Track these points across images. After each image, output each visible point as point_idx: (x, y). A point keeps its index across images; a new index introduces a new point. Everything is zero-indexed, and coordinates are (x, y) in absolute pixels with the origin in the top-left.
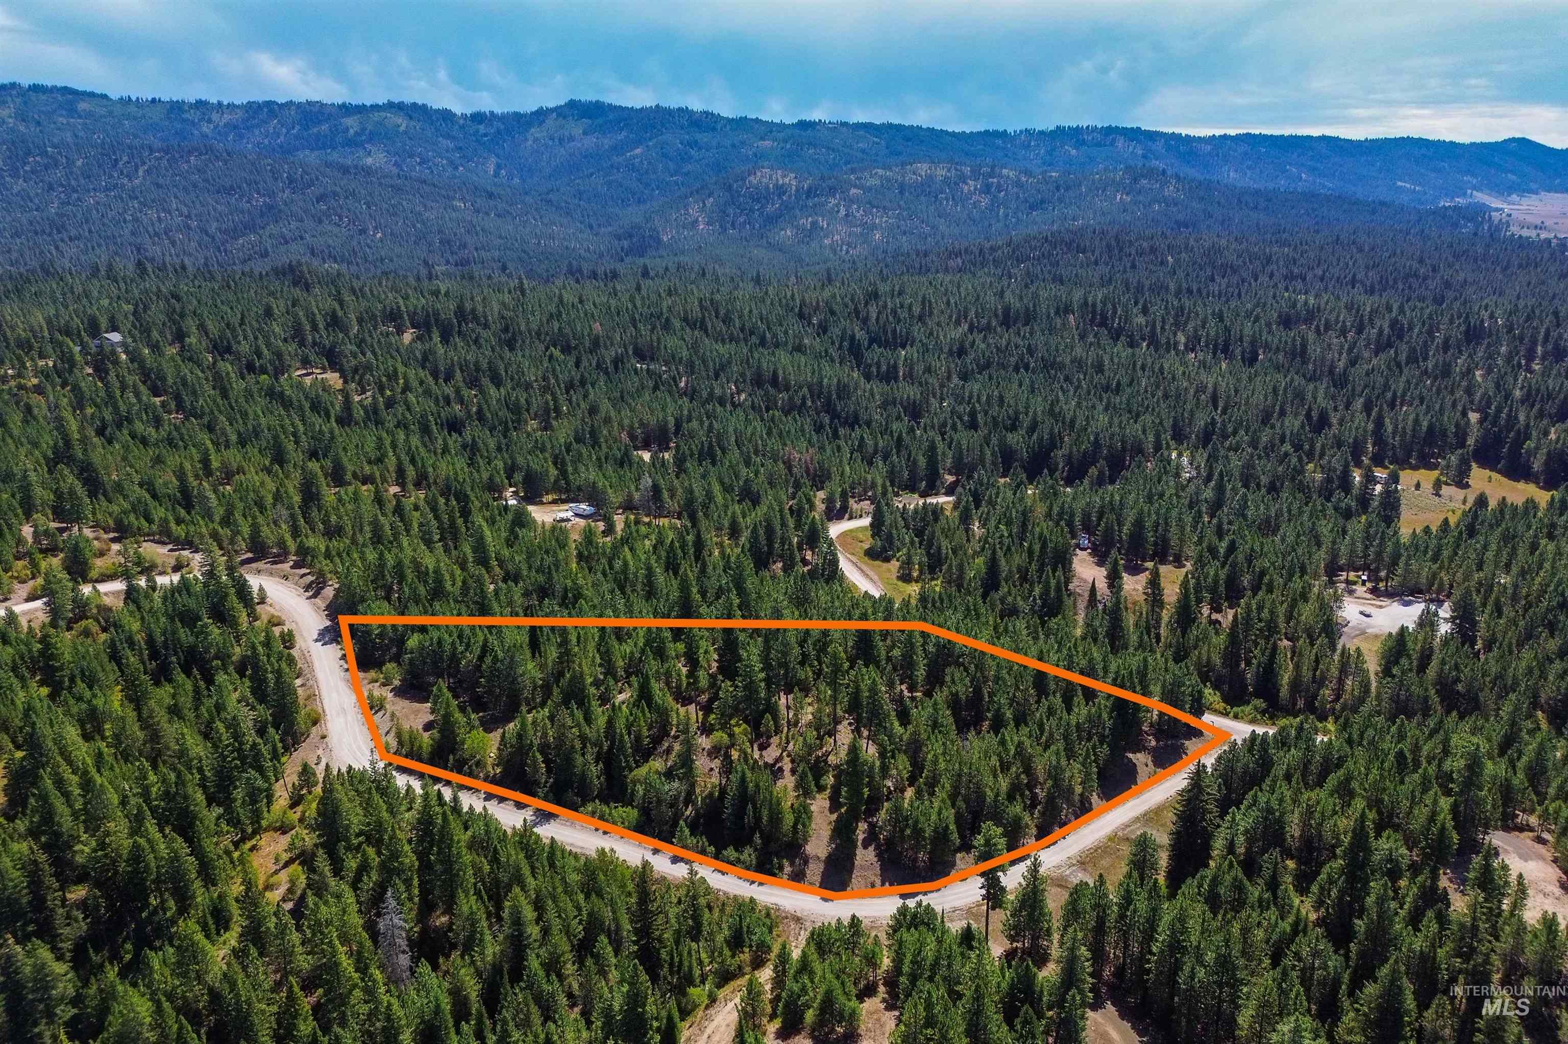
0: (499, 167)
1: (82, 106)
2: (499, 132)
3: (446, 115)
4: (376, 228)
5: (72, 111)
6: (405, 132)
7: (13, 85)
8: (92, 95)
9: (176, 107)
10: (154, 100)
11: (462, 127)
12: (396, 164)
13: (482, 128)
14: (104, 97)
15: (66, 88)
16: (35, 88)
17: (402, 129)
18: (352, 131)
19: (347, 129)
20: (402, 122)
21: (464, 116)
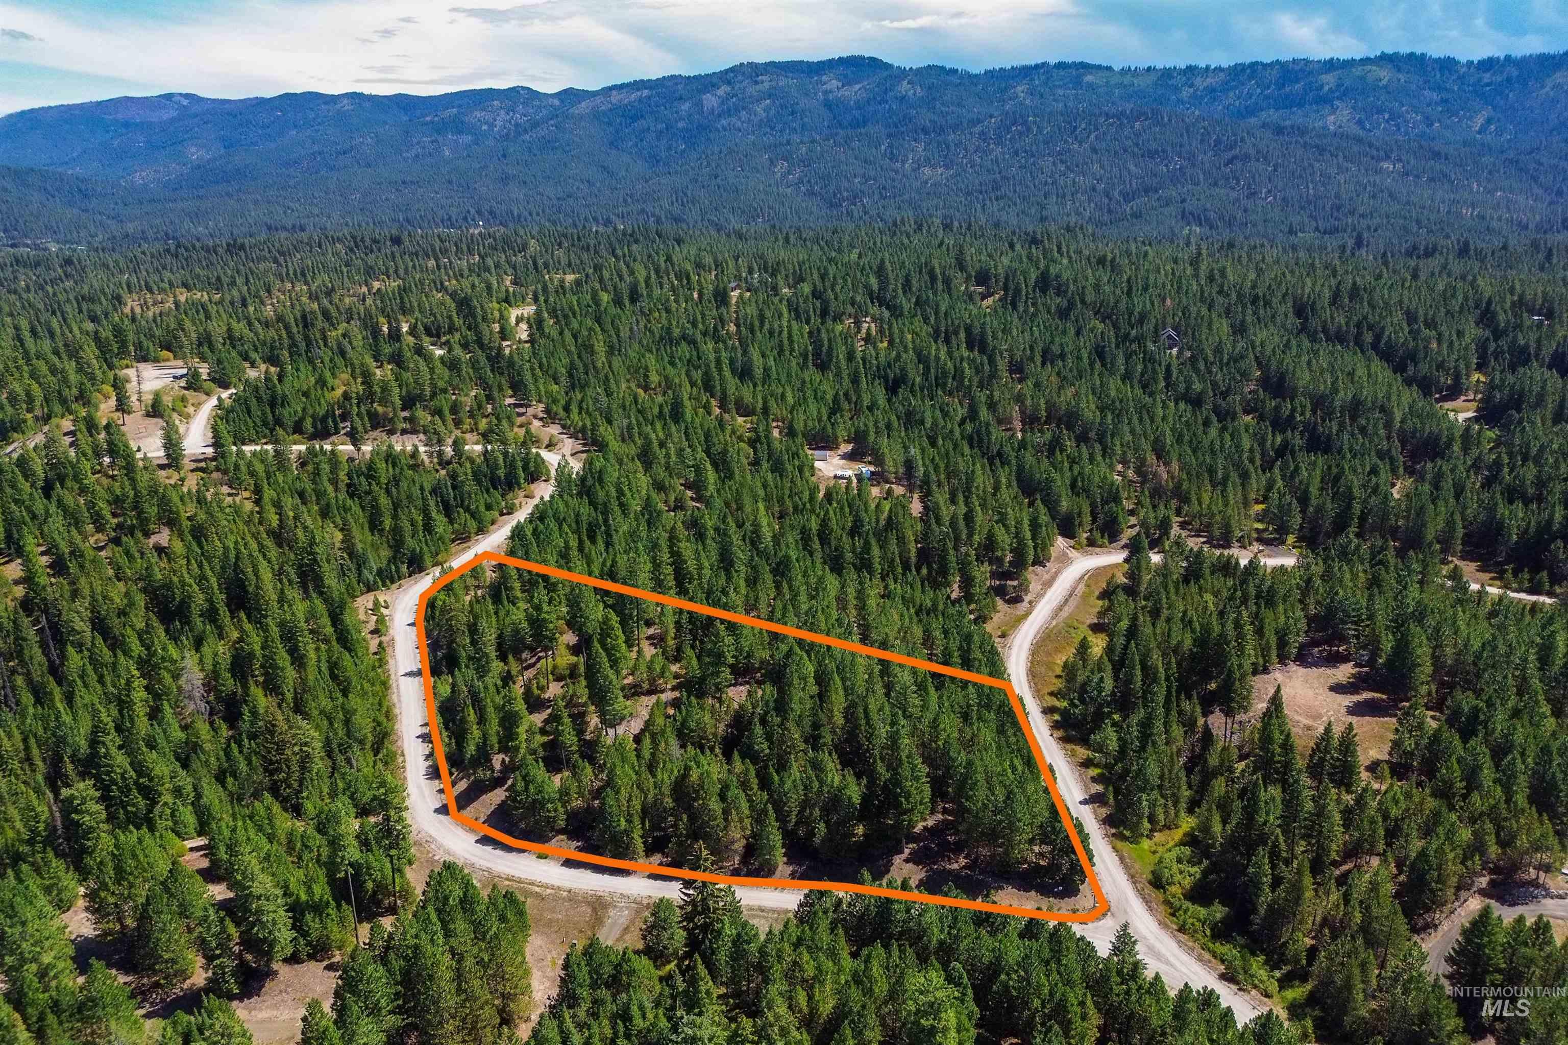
0: (1489, 121)
1: (1089, 78)
2: (1509, 80)
3: (1447, 64)
4: (1269, 192)
5: (1077, 82)
6: (1386, 87)
7: (1044, 64)
8: (1099, 67)
9: (1167, 73)
10: (1149, 68)
11: (1461, 78)
12: (1360, 123)
13: (1487, 78)
14: (1109, 69)
15: (1081, 63)
16: (1061, 66)
17: (1384, 82)
18: (1326, 88)
19: (1322, 86)
20: (1384, 74)
21: (1470, 63)
